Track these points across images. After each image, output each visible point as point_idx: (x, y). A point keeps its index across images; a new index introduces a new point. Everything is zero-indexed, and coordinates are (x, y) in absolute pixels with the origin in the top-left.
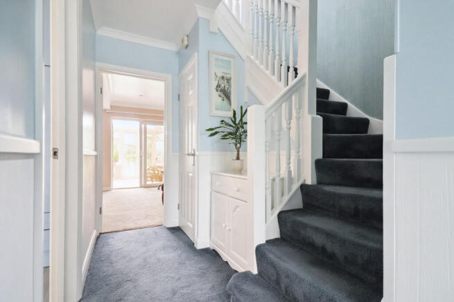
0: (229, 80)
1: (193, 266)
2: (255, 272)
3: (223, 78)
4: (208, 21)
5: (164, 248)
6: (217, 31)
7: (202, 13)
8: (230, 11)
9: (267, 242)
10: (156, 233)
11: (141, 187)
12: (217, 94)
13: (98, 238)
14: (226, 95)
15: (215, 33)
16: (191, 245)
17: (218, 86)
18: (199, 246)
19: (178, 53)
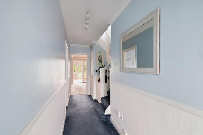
0: (101, 57)
1: (91, 102)
2: (101, 103)
3: (100, 57)
4: (96, 44)
5: (85, 99)
6: (98, 45)
7: (94, 42)
8: (102, 40)
9: (104, 97)
10: (84, 96)
11: (82, 83)
12: (98, 61)
13: (70, 96)
14: (100, 61)
15: (97, 46)
16: (92, 99)
17: (99, 59)
18: (94, 99)
19: (90, 48)
